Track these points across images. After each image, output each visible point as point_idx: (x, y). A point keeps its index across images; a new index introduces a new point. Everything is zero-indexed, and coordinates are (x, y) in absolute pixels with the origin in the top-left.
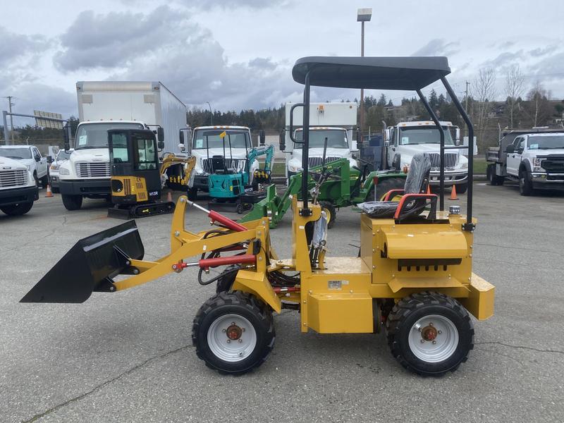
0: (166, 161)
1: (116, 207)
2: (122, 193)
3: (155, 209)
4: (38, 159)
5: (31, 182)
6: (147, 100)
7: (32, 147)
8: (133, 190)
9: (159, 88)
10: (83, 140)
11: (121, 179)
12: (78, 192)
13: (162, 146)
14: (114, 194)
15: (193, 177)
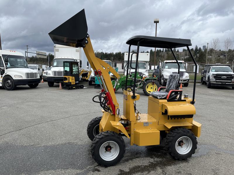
0: (82, 72)
1: (65, 86)
2: (67, 81)
3: (77, 87)
4: (39, 69)
5: (39, 77)
6: (77, 51)
7: (37, 65)
8: (71, 81)
10: (55, 64)
11: (67, 77)
12: (53, 81)
13: (81, 67)
14: (64, 82)
15: (90, 77)
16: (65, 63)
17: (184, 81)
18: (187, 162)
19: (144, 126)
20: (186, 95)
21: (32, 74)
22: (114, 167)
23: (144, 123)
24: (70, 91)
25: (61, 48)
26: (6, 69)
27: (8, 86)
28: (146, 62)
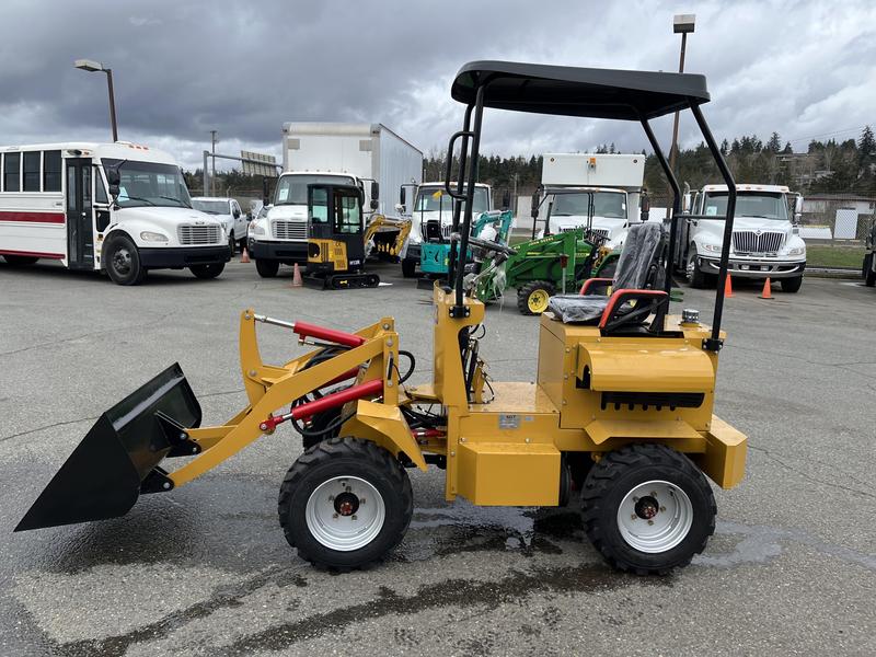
0: (374, 224)
2: (317, 259)
3: (355, 281)
4: (236, 215)
5: (223, 241)
6: (364, 147)
7: (232, 201)
8: (331, 257)
9: (378, 132)
10: (284, 195)
11: (318, 242)
12: (273, 256)
13: (374, 205)
14: (310, 260)
15: (406, 246)
16: (314, 191)
17: (783, 268)
18: (666, 583)
19: (501, 427)
20: (691, 311)
21: (201, 231)
22: (365, 576)
23: (501, 418)
24: (327, 292)
25: (307, 138)
26: (115, 209)
27: (119, 271)
28: (630, 190)
